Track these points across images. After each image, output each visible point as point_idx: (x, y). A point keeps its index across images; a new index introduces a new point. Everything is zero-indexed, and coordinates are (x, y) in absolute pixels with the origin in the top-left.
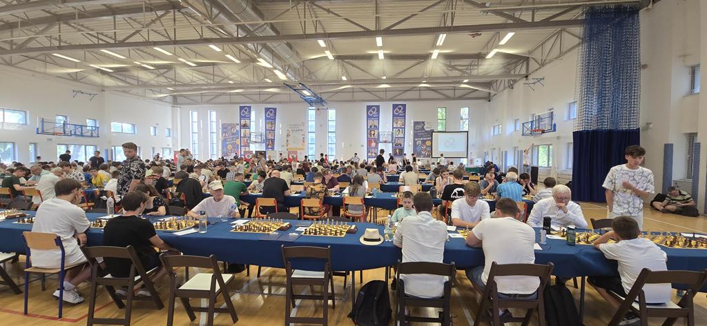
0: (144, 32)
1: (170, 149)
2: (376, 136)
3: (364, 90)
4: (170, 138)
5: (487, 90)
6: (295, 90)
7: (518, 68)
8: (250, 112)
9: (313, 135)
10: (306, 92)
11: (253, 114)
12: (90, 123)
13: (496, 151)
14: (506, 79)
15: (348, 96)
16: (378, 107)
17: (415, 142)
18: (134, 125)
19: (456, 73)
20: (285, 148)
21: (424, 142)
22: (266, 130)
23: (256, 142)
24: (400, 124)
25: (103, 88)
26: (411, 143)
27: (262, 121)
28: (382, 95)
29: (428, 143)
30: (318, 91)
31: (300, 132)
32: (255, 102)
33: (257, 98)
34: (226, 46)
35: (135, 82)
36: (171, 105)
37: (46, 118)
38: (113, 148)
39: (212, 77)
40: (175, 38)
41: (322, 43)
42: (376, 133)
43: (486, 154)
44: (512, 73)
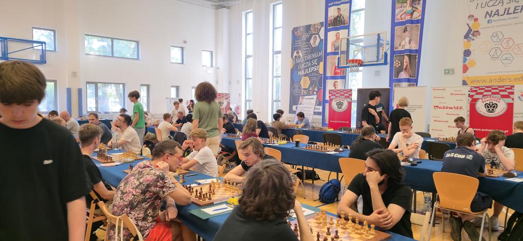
18: (138, 43)
20: (459, 76)
22: (394, 24)
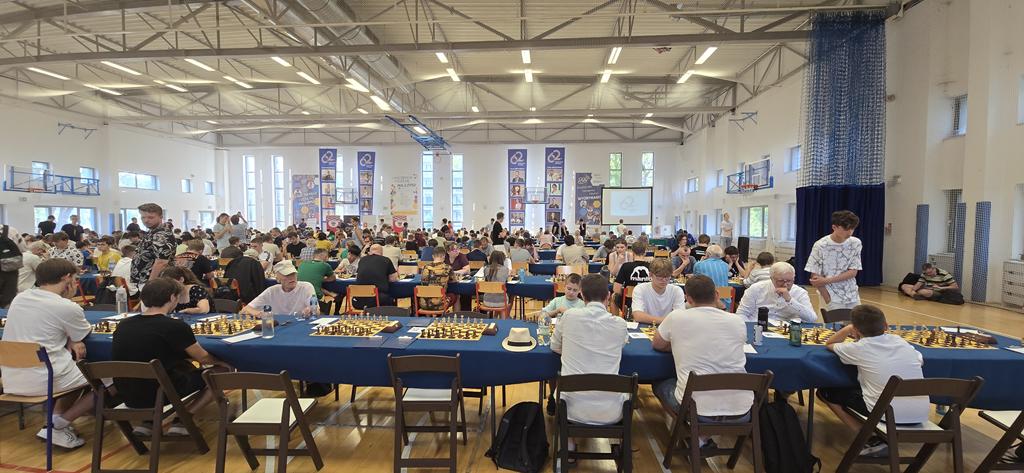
0: (170, 36)
1: (213, 213)
2: (522, 194)
3: (505, 127)
4: (213, 197)
5: (679, 129)
6: (403, 126)
7: (721, 98)
8: (335, 157)
9: (430, 193)
10: (419, 130)
11: (340, 161)
12: (85, 173)
13: (692, 215)
14: (706, 113)
15: (482, 136)
16: (524, 152)
17: (578, 202)
18: (155, 177)
19: (635, 104)
20: (389, 211)
21: (590, 202)
22: (360, 185)
23: (344, 203)
24: (556, 176)
25: (105, 121)
26: (573, 204)
27: (354, 172)
28: (530, 134)
29: (596, 204)
30: (437, 127)
31: (411, 187)
32: (343, 143)
33: (345, 137)
34: (297, 59)
35: (156, 112)
36: (213, 147)
37: (16, 166)
38: (122, 212)
39: (276, 105)
40: (219, 45)
41: (442, 57)
42: (522, 189)
43: (678, 219)
44: (713, 104)
